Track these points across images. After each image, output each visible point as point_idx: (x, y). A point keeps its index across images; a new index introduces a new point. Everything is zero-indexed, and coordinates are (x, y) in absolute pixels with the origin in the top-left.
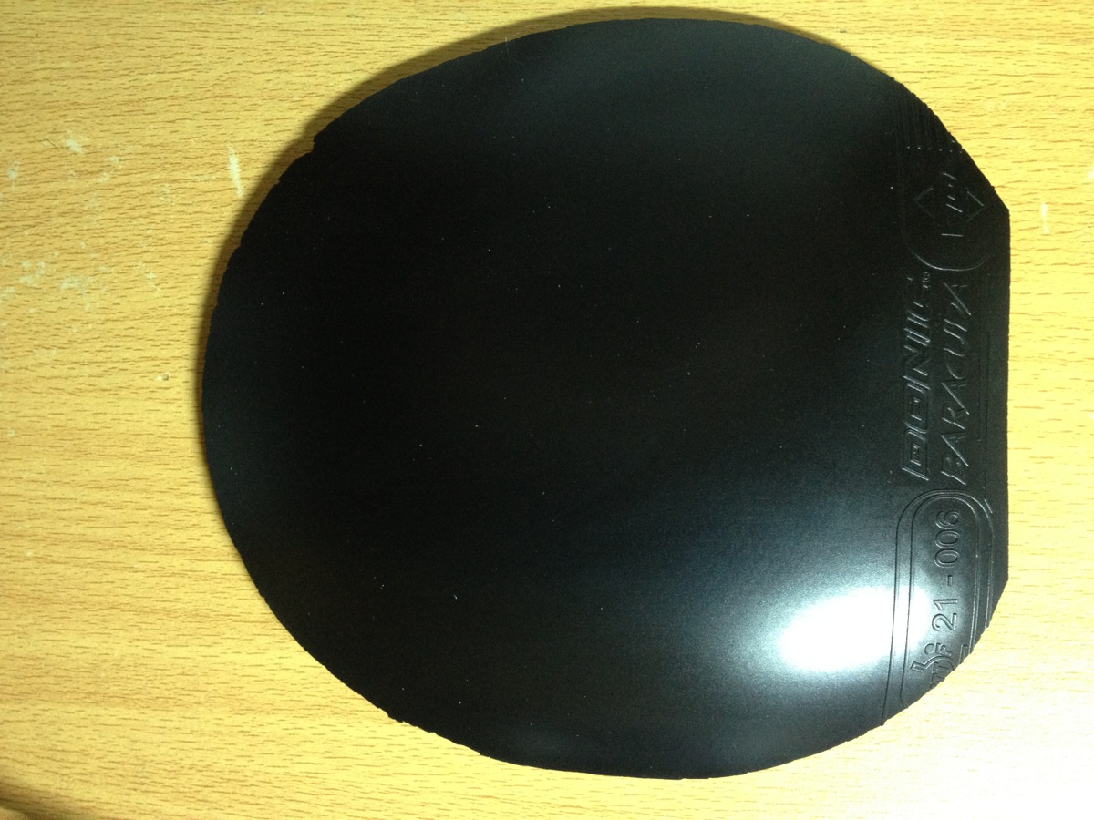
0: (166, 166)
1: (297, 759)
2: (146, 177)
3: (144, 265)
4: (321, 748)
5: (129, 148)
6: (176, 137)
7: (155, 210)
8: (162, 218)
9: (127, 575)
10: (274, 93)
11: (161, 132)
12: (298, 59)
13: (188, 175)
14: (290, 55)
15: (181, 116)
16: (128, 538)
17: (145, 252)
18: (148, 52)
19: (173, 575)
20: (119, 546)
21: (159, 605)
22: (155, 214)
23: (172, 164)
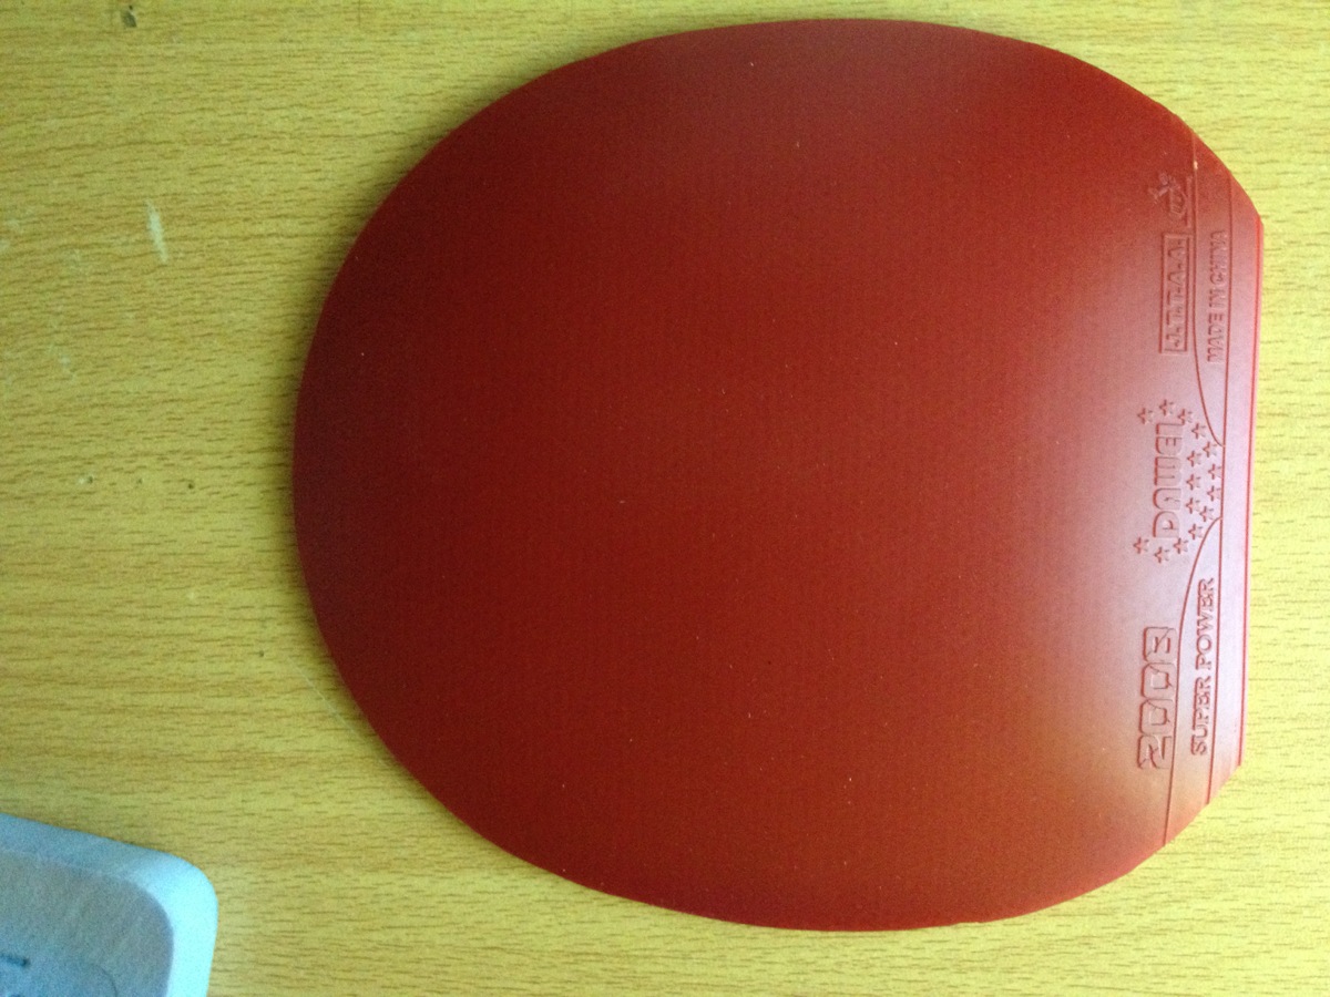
0: (76, 229)
1: (268, 917)
2: (52, 242)
3: (56, 348)
4: (297, 903)
5: (30, 210)
6: (85, 194)
7: (65, 283)
8: (73, 291)
9: (58, 713)
10: (198, 136)
11: (67, 189)
12: (225, 95)
13: (102, 238)
14: (214, 90)
15: (89, 168)
16: (58, 671)
17: (57, 332)
18: (47, 92)
19: (112, 711)
20: (46, 681)
21: (98, 748)
22: (64, 287)
23: (81, 226)
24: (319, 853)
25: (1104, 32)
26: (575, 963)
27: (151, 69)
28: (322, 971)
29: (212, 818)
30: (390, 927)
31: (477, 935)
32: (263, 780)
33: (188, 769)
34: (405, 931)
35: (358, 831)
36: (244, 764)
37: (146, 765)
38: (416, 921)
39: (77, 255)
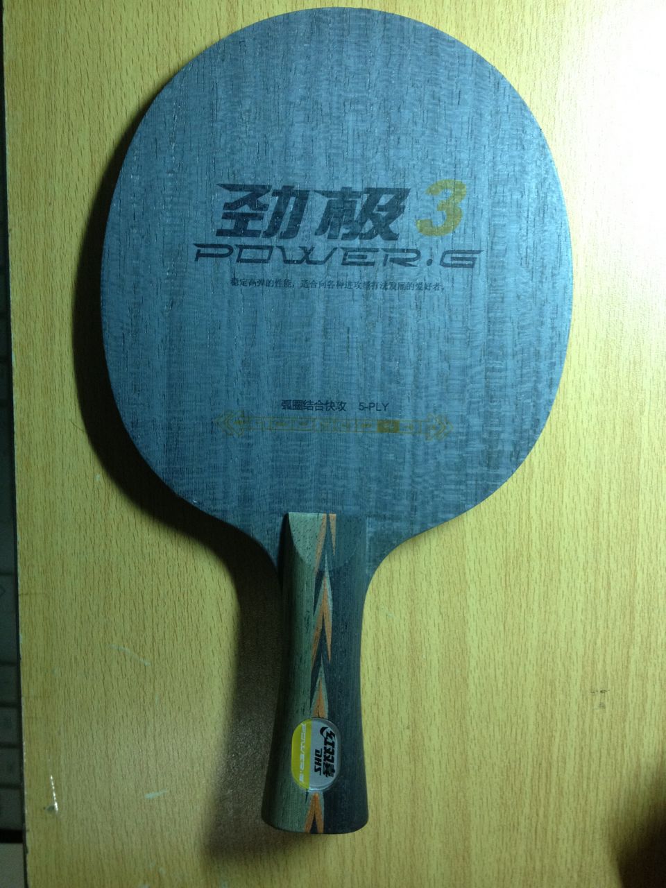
24: (460, 714)
25: (49, 338)
26: (510, 586)
27: (74, 798)
28: (519, 711)
29: (443, 766)
30: (495, 677)
31: (498, 634)
32: (424, 741)
33: (419, 778)
34: (497, 670)
35: (447, 693)
36: (416, 751)
37: (418, 799)
38: (492, 666)
39: (166, 834)
